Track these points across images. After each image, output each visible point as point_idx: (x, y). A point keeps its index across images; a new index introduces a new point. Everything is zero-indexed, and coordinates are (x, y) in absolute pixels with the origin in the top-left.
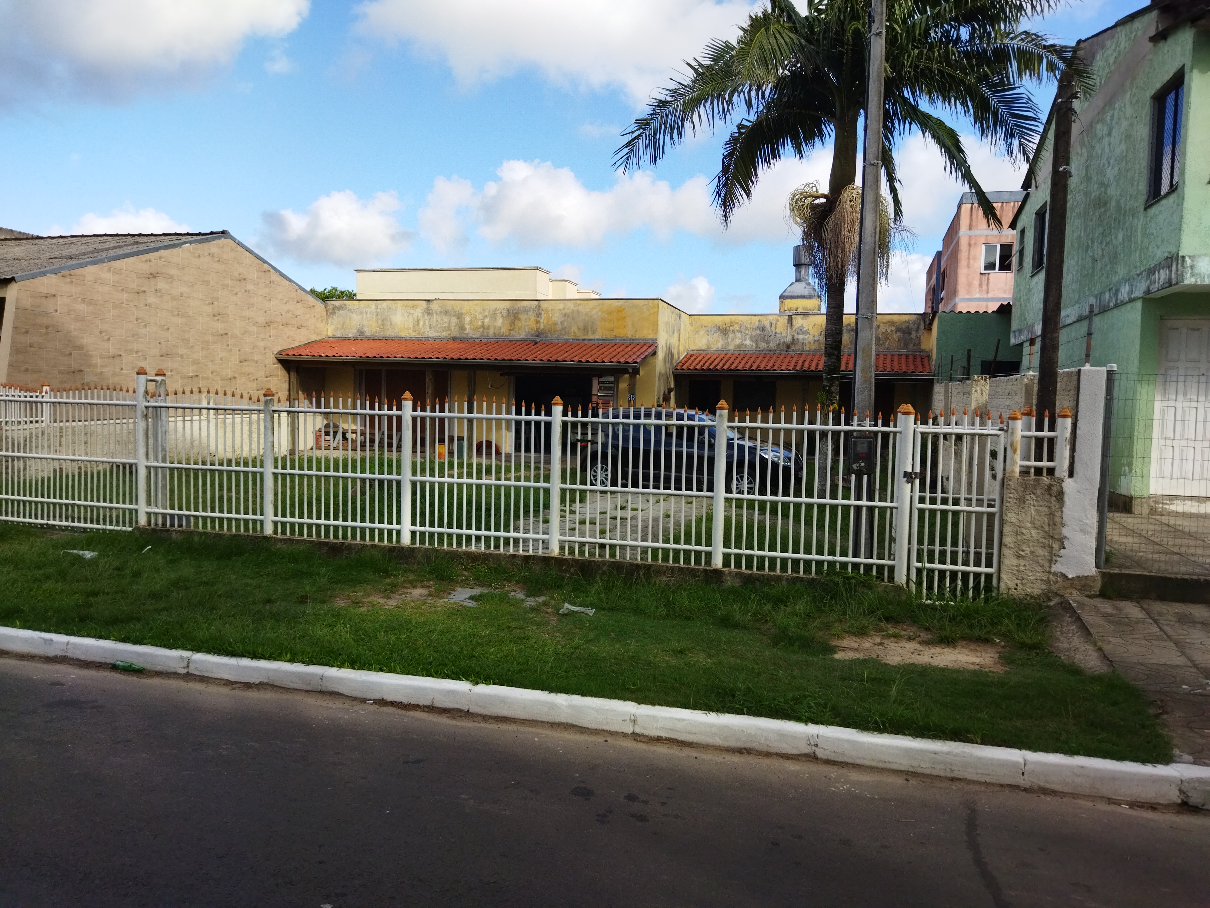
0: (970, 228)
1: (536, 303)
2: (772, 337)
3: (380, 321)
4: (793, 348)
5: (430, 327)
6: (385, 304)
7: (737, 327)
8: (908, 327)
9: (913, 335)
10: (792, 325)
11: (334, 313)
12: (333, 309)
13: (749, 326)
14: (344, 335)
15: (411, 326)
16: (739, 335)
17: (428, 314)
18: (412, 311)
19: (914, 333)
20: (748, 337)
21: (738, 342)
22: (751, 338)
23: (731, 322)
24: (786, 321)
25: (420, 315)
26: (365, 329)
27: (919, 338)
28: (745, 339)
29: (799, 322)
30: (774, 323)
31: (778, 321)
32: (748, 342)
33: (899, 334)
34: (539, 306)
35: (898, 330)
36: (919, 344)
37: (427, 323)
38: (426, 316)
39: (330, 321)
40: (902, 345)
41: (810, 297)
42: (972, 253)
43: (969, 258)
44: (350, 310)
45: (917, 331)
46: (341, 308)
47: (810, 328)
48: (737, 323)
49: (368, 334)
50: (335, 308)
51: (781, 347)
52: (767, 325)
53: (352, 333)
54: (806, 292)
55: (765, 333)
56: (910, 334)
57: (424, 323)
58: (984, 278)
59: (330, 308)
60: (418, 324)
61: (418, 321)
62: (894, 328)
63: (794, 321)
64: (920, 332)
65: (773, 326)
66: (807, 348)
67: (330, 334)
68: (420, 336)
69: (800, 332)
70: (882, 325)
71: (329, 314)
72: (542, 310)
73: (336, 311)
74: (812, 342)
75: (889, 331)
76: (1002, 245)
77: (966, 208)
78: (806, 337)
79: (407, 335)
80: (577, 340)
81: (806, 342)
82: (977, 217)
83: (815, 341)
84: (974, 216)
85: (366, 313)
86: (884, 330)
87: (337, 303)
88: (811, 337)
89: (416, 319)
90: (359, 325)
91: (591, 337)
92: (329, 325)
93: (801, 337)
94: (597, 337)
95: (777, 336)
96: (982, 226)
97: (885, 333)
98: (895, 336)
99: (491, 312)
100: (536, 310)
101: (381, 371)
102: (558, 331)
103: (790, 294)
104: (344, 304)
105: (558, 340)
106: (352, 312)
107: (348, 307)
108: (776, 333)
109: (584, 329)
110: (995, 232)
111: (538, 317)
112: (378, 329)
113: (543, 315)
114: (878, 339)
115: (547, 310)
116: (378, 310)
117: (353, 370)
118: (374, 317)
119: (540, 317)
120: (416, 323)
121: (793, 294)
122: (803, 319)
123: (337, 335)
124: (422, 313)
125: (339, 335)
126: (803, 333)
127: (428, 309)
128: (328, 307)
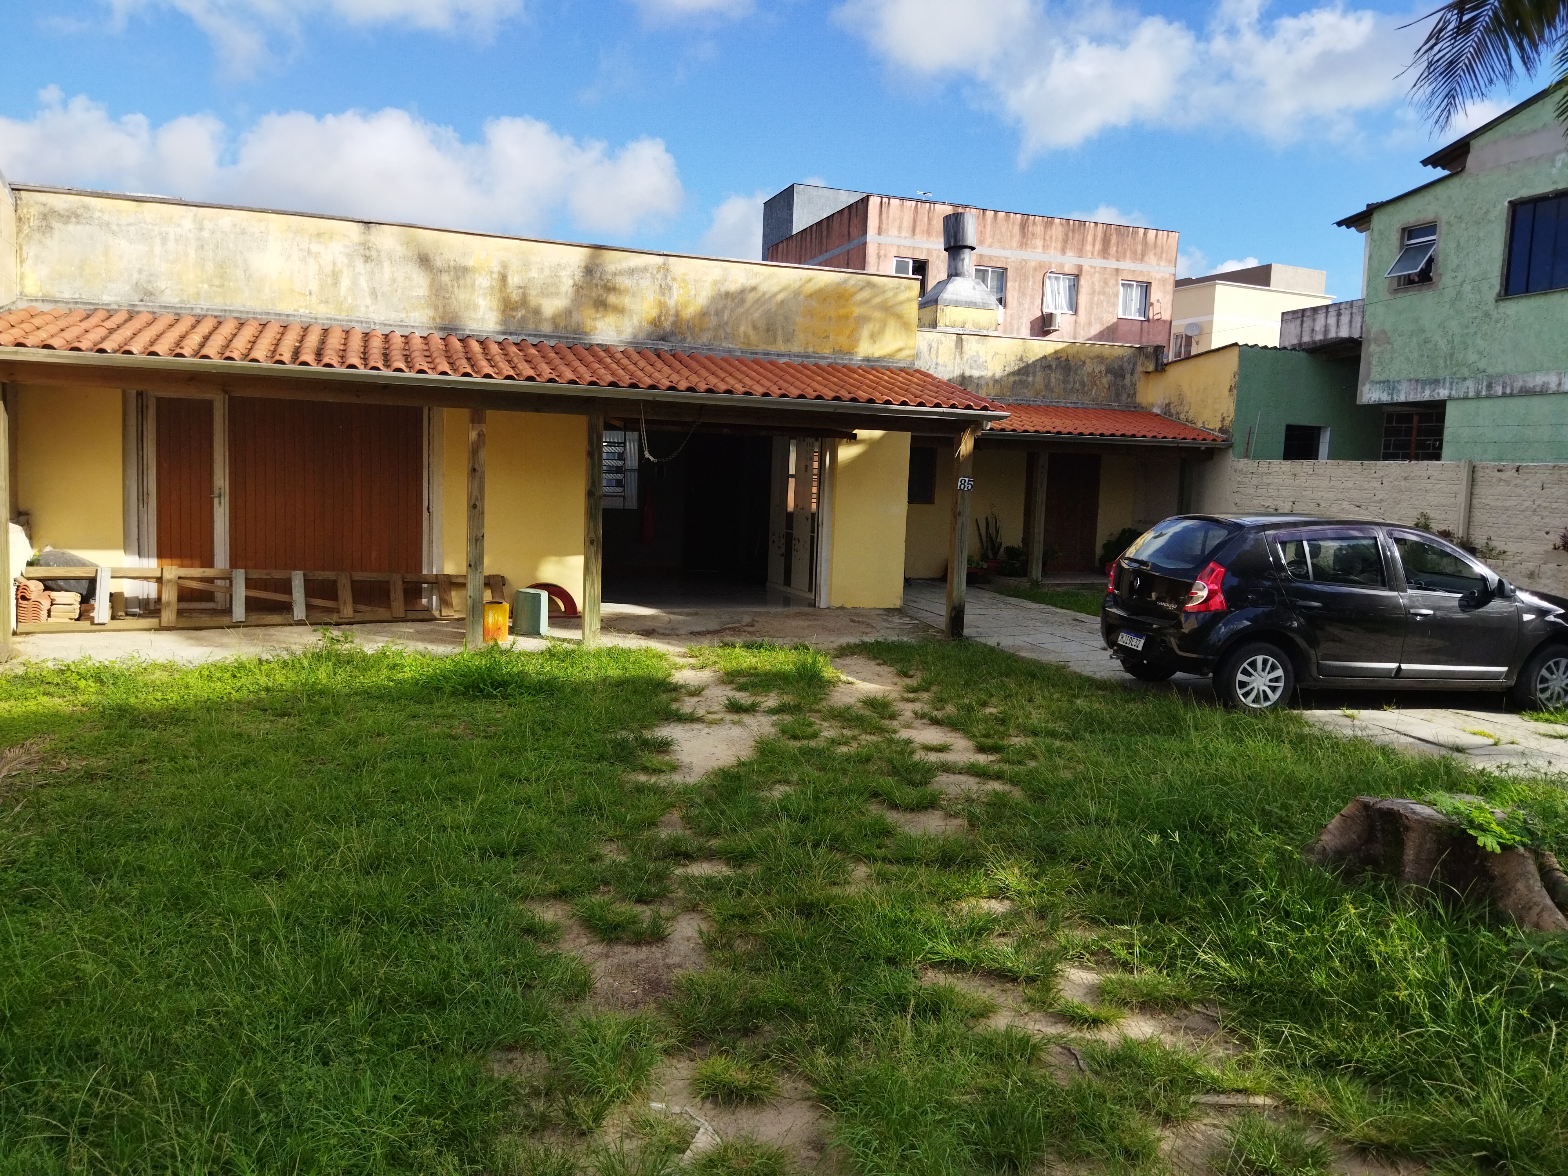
0: (880, 231)
1: (659, 260)
3: (210, 267)
5: (374, 293)
6: (227, 218)
8: (1121, 367)
9: (1127, 381)
10: (961, 352)
11: (47, 229)
12: (45, 217)
15: (314, 286)
17: (367, 258)
18: (314, 248)
19: (1128, 376)
24: (953, 344)
25: (342, 260)
26: (162, 284)
27: (1134, 385)
29: (972, 345)
30: (935, 345)
31: (940, 342)
33: (1109, 377)
34: (666, 270)
35: (1109, 370)
36: (1135, 394)
37: (363, 282)
38: (359, 264)
39: (31, 251)
40: (1113, 395)
41: (986, 306)
42: (881, 267)
44: (106, 225)
45: (1132, 374)
46: (68, 215)
47: (989, 359)
49: (173, 300)
50: (48, 216)
53: (115, 294)
56: (1123, 377)
57: (355, 283)
59: (29, 211)
60: (336, 283)
61: (335, 276)
62: (1103, 368)
63: (965, 344)
64: (1136, 376)
65: (934, 351)
67: (32, 288)
68: (343, 316)
69: (974, 365)
70: (1088, 361)
71: (26, 229)
72: (674, 279)
73: (56, 225)
74: (991, 384)
75: (1097, 371)
76: (915, 262)
77: (874, 202)
78: (983, 373)
79: (301, 311)
80: (752, 353)
81: (983, 382)
82: (888, 217)
83: (996, 382)
84: (884, 216)
85: (164, 240)
86: (1090, 370)
87: (59, 202)
88: (990, 374)
89: (328, 269)
90: (140, 271)
91: (781, 347)
92: (29, 262)
93: (976, 373)
94: (796, 348)
95: (939, 368)
96: (894, 232)
97: (1091, 375)
98: (1105, 381)
99: (547, 272)
100: (659, 276)
101: (210, 404)
102: (709, 329)
103: (954, 297)
104: (86, 208)
105: (710, 350)
106: (114, 233)
107: (97, 214)
108: (937, 364)
109: (768, 330)
110: (908, 242)
111: (663, 294)
112: (206, 286)
113: (675, 291)
114: (1083, 384)
115: (684, 281)
116: (206, 234)
117: (119, 392)
118: (192, 253)
119: (667, 295)
120: (330, 281)
121: (959, 298)
122: (978, 342)
123: (58, 296)
124: (349, 255)
125: (66, 295)
126: (978, 368)
127: (365, 245)
128: (24, 212)
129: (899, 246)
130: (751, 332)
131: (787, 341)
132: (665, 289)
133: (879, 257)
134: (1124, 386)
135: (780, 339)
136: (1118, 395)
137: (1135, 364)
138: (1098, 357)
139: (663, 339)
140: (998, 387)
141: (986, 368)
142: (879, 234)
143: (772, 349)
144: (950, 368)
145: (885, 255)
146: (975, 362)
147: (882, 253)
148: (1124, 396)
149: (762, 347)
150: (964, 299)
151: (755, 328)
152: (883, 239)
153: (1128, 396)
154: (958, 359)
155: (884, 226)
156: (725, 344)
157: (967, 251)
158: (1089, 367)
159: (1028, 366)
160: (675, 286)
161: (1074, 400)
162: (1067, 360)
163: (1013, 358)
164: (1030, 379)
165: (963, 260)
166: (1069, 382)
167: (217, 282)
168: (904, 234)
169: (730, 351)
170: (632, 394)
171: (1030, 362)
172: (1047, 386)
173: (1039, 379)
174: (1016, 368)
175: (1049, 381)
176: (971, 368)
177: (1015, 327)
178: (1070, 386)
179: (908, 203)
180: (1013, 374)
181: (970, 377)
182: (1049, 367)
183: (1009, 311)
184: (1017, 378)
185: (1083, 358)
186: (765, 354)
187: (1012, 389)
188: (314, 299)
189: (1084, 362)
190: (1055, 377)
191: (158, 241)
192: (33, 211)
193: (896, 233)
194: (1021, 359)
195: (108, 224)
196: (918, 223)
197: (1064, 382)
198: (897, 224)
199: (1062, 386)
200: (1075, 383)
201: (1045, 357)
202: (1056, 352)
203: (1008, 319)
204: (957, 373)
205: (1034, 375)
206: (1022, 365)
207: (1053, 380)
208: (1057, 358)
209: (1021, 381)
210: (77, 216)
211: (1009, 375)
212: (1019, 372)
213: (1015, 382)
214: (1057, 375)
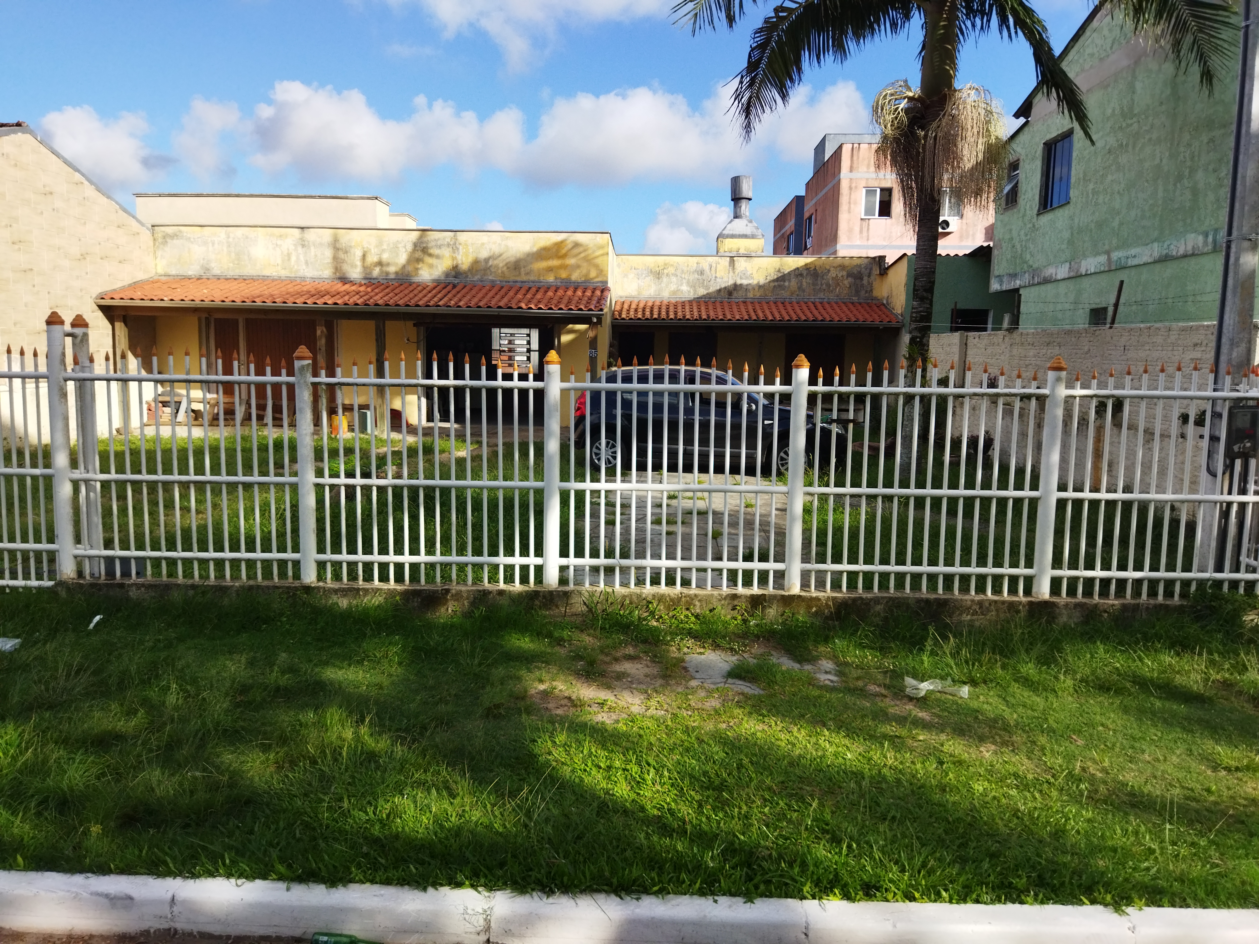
0: (851, 169)
1: (452, 234)
2: (712, 282)
3: (233, 255)
4: (735, 294)
5: (307, 263)
6: (240, 231)
7: (671, 270)
8: (860, 272)
9: (865, 282)
10: (734, 268)
11: (165, 243)
12: (164, 237)
13: (685, 269)
14: (181, 272)
15: (279, 261)
16: (674, 279)
17: (303, 246)
18: (279, 242)
19: (865, 278)
20: (684, 281)
21: (673, 287)
22: (688, 282)
23: (665, 264)
24: (727, 264)
25: (292, 248)
26: (213, 265)
27: (870, 284)
28: (682, 284)
29: (741, 264)
30: (714, 265)
31: (717, 263)
32: (685, 288)
33: (850, 279)
34: (456, 239)
35: (849, 275)
36: (871, 290)
37: (302, 258)
38: (300, 249)
39: (159, 253)
40: (853, 292)
41: (753, 237)
42: (853, 196)
43: (850, 203)
44: (188, 239)
45: (869, 276)
46: (174, 236)
47: (754, 272)
48: (672, 265)
49: (217, 271)
50: (166, 237)
51: (722, 293)
52: (706, 268)
53: (193, 270)
54: (748, 231)
55: (704, 277)
56: (861, 279)
57: (298, 258)
58: (865, 224)
59: (159, 235)
60: (289, 259)
61: (289, 255)
62: (845, 273)
63: (736, 264)
64: (872, 278)
65: (713, 269)
66: (751, 295)
67: (160, 271)
68: (293, 275)
69: (743, 277)
70: (832, 269)
71: (157, 244)
72: (460, 244)
73: (168, 240)
74: (757, 289)
75: (839, 276)
76: (882, 190)
77: (846, 149)
78: (750, 282)
79: (274, 274)
80: (506, 282)
81: (750, 288)
82: (858, 158)
83: (760, 287)
84: (855, 158)
85: (213, 244)
86: (834, 275)
87: (169, 230)
88: (755, 282)
89: (286, 252)
90: (204, 259)
91: (524, 278)
92: (159, 258)
93: (745, 282)
94: (532, 279)
95: (718, 280)
96: (863, 168)
97: (835, 279)
98: (846, 282)
99: (392, 246)
100: (452, 243)
101: (237, 321)
102: (482, 270)
103: (731, 233)
104: (180, 231)
105: (483, 281)
106: (192, 242)
107: (185, 235)
108: (715, 277)
110: (875, 176)
112: (231, 265)
113: (461, 251)
114: (828, 285)
115: (466, 244)
116: (231, 240)
117: (196, 318)
118: (225, 249)
119: (456, 253)
120: (286, 258)
121: (734, 233)
122: (746, 261)
123: (171, 273)
124: (295, 245)
125: (174, 273)
126: (747, 278)
127: (302, 239)
128: (156, 235)
129: (867, 179)
130: (505, 270)
131: (527, 274)
132: (455, 250)
133: (850, 188)
134: (862, 286)
135: (523, 273)
136: (857, 292)
137: (871, 269)
138: (840, 266)
139: (455, 277)
140: (762, 290)
141: (752, 278)
142: (851, 171)
143: (519, 279)
144: (725, 279)
145: (856, 187)
146: (744, 275)
147: (853, 185)
148: (863, 293)
149: (512, 278)
150: (738, 233)
151: (508, 269)
152: (854, 175)
153: (866, 292)
154: (731, 273)
155: (855, 165)
156: (490, 278)
158: (833, 274)
159: (784, 275)
160: (461, 247)
161: (822, 297)
162: (815, 269)
163: (773, 270)
164: (787, 284)
165: (743, 207)
166: (817, 284)
167: (236, 262)
168: (871, 170)
169: (493, 281)
171: (786, 272)
172: (800, 288)
173: (794, 283)
174: (776, 277)
175: (801, 284)
176: (741, 278)
178: (818, 287)
180: (774, 281)
181: (741, 285)
182: (801, 275)
184: (776, 284)
185: (828, 267)
186: (514, 282)
187: (772, 292)
188: (279, 267)
189: (829, 271)
190: (806, 282)
191: (210, 245)
193: (865, 170)
194: (779, 271)
195: (190, 238)
197: (814, 284)
198: (866, 162)
199: (812, 287)
200: (822, 285)
201: (798, 268)
202: (806, 265)
204: (731, 282)
205: (790, 281)
206: (780, 275)
207: (804, 284)
208: (807, 269)
209: (779, 286)
210: (177, 236)
211: (770, 282)
212: (777, 280)
213: (775, 286)
214: (808, 281)
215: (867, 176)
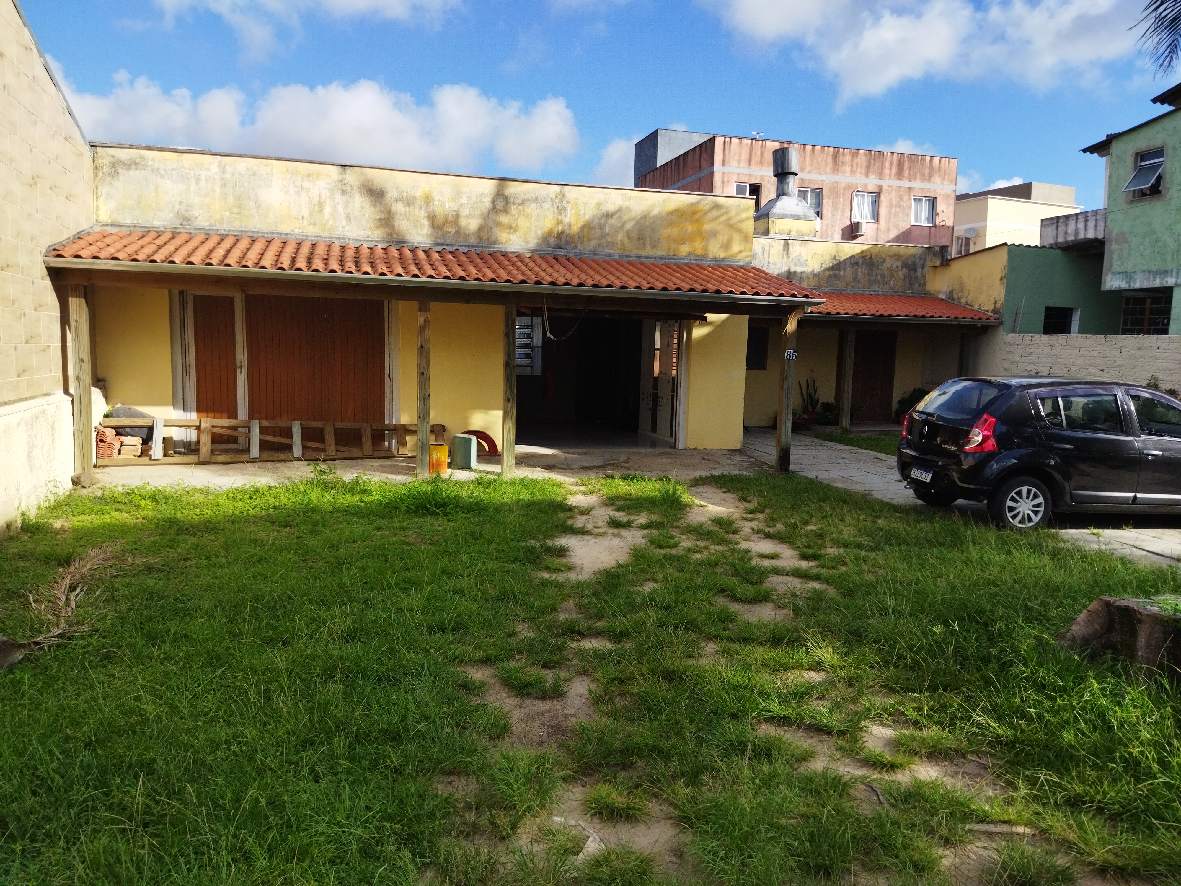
0: (724, 163)
1: (557, 188)
3: (231, 199)
5: (348, 217)
6: (243, 164)
8: (914, 263)
9: (919, 274)
10: (788, 253)
11: (115, 174)
12: (113, 165)
15: (305, 213)
17: (343, 192)
18: (306, 185)
19: (919, 270)
24: (781, 247)
25: (325, 193)
26: (196, 213)
27: (924, 276)
29: (796, 248)
30: (767, 248)
31: (771, 246)
33: (905, 271)
34: (563, 196)
35: (904, 266)
36: (925, 284)
37: (341, 209)
38: (338, 196)
39: (104, 190)
40: (907, 285)
42: (725, 191)
44: (156, 171)
45: (923, 268)
46: (132, 164)
47: (809, 258)
49: (203, 223)
50: (116, 164)
53: (162, 220)
56: (915, 271)
57: (334, 210)
60: (321, 210)
61: (321, 205)
62: (900, 264)
63: (791, 247)
64: (926, 270)
65: (766, 253)
67: (104, 216)
68: (326, 234)
69: (798, 263)
70: (887, 258)
71: (100, 174)
72: (568, 202)
73: (122, 171)
74: (811, 277)
75: (894, 266)
76: (751, 185)
77: (719, 141)
78: (805, 269)
79: (296, 231)
80: (627, 256)
81: (804, 276)
83: (815, 275)
84: (727, 151)
85: (198, 180)
86: (889, 265)
87: (124, 154)
88: (810, 270)
89: (316, 200)
90: (180, 203)
91: (650, 252)
92: (102, 198)
93: (799, 269)
94: (660, 253)
95: (771, 266)
96: (734, 163)
97: (890, 269)
98: (901, 273)
99: (474, 199)
100: (557, 201)
101: (231, 300)
102: (595, 239)
103: (782, 212)
104: (142, 158)
105: (595, 254)
106: (162, 176)
107: (150, 163)
108: (769, 263)
109: (639, 239)
110: (746, 171)
111: (560, 214)
112: (227, 214)
113: (569, 211)
114: (883, 276)
115: (576, 203)
116: (227, 176)
117: (166, 292)
118: (217, 189)
119: (563, 214)
120: (317, 209)
121: (786, 212)
122: (801, 245)
123: (122, 222)
124: (330, 190)
125: (128, 221)
126: (801, 265)
127: (342, 182)
128: (99, 162)
129: (738, 174)
130: (626, 241)
131: (654, 247)
132: (561, 210)
133: (723, 182)
134: (916, 278)
135: (648, 245)
136: (911, 284)
137: (925, 260)
138: (896, 255)
139: (560, 247)
140: (816, 279)
141: (807, 265)
142: (723, 165)
143: (643, 253)
144: (779, 265)
145: (728, 181)
146: (798, 261)
147: (726, 179)
148: (916, 286)
149: (635, 252)
150: (789, 213)
151: (629, 237)
152: (726, 169)
153: (920, 285)
154: (785, 259)
155: (727, 159)
156: (606, 250)
157: (791, 176)
158: (888, 264)
159: (840, 263)
160: (569, 207)
161: (877, 289)
162: (871, 258)
163: (828, 257)
164: (842, 273)
165: (788, 183)
166: (872, 275)
167: (235, 210)
168: (742, 165)
169: (610, 255)
170: (537, 289)
171: (842, 260)
172: (855, 279)
173: (848, 273)
174: (831, 265)
175: (857, 274)
176: (795, 265)
177: (830, 233)
178: (873, 278)
179: (745, 141)
180: (828, 269)
181: (795, 272)
182: (857, 263)
183: (824, 221)
184: (831, 273)
185: (883, 256)
186: (637, 257)
187: (827, 282)
188: (305, 222)
189: (885, 260)
190: (861, 271)
191: (193, 181)
192: (106, 161)
193: (736, 164)
194: (834, 258)
195: (158, 170)
196: (753, 156)
197: (868, 275)
199: (867, 278)
200: (877, 275)
201: (853, 256)
202: (862, 252)
203: (824, 228)
204: (784, 269)
205: (845, 270)
206: (835, 262)
207: (860, 274)
208: (863, 257)
209: (834, 275)
210: (136, 164)
211: (825, 270)
212: (832, 268)
213: (829, 276)
214: (863, 270)
215: (738, 170)
